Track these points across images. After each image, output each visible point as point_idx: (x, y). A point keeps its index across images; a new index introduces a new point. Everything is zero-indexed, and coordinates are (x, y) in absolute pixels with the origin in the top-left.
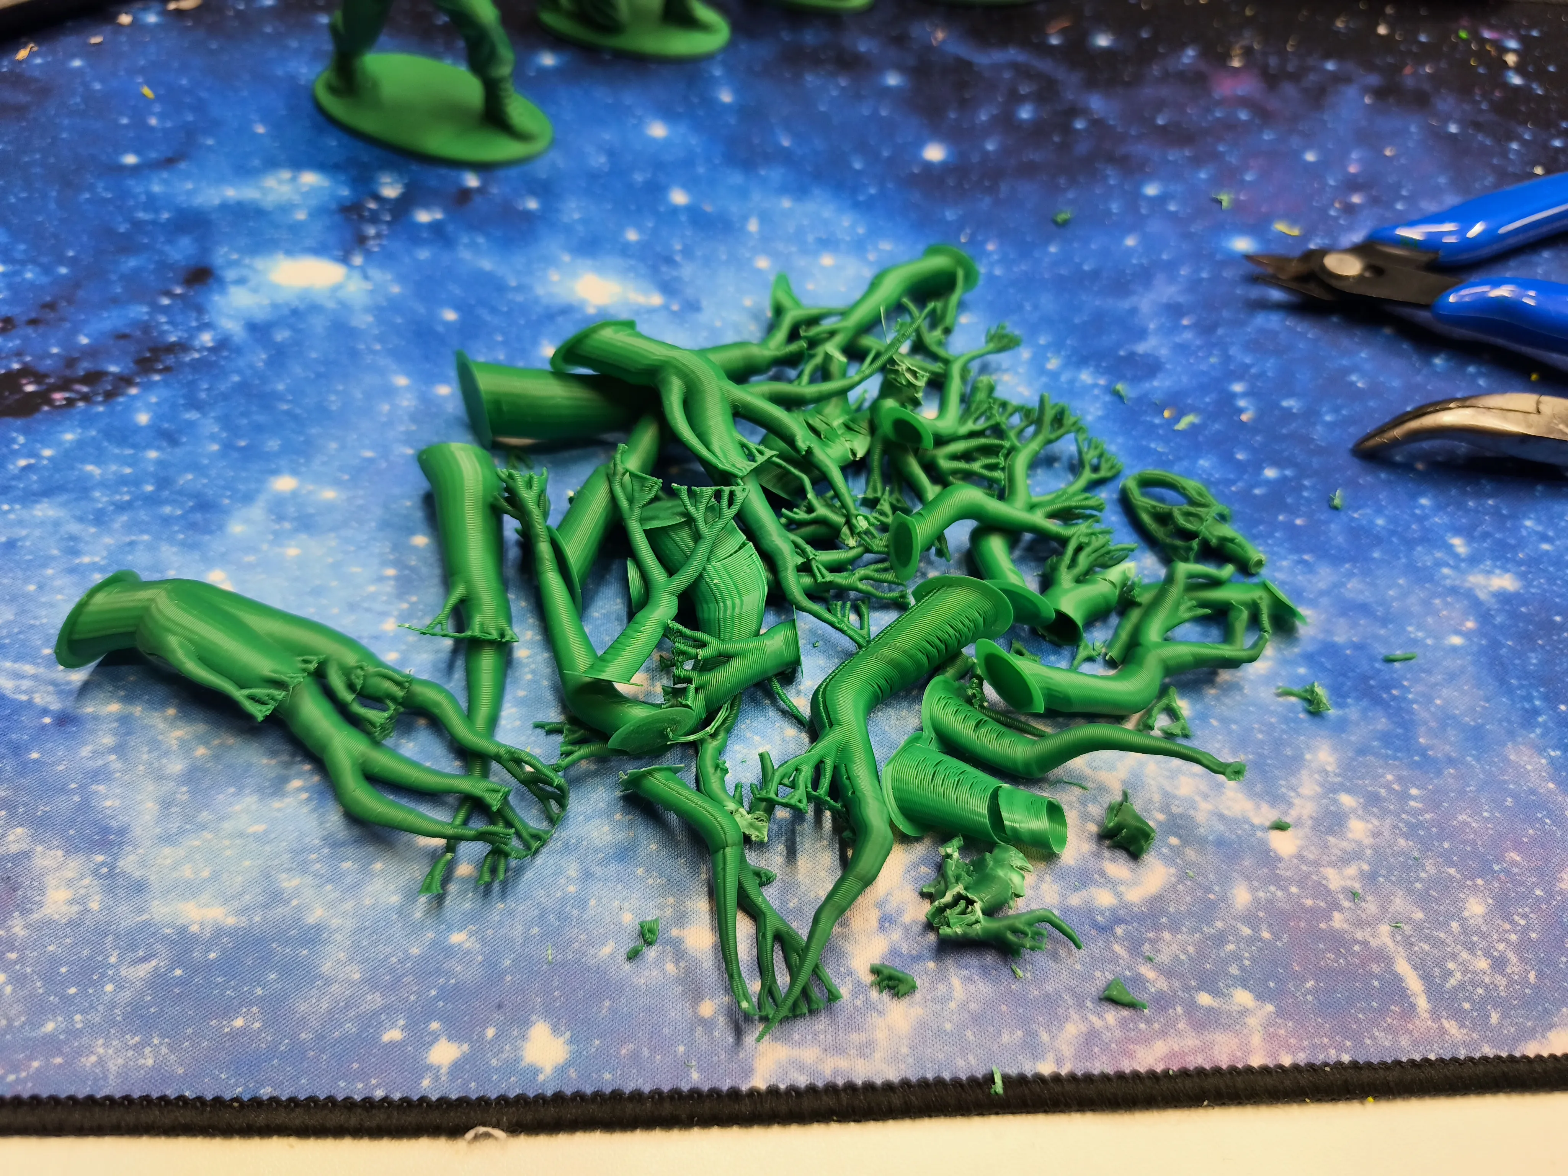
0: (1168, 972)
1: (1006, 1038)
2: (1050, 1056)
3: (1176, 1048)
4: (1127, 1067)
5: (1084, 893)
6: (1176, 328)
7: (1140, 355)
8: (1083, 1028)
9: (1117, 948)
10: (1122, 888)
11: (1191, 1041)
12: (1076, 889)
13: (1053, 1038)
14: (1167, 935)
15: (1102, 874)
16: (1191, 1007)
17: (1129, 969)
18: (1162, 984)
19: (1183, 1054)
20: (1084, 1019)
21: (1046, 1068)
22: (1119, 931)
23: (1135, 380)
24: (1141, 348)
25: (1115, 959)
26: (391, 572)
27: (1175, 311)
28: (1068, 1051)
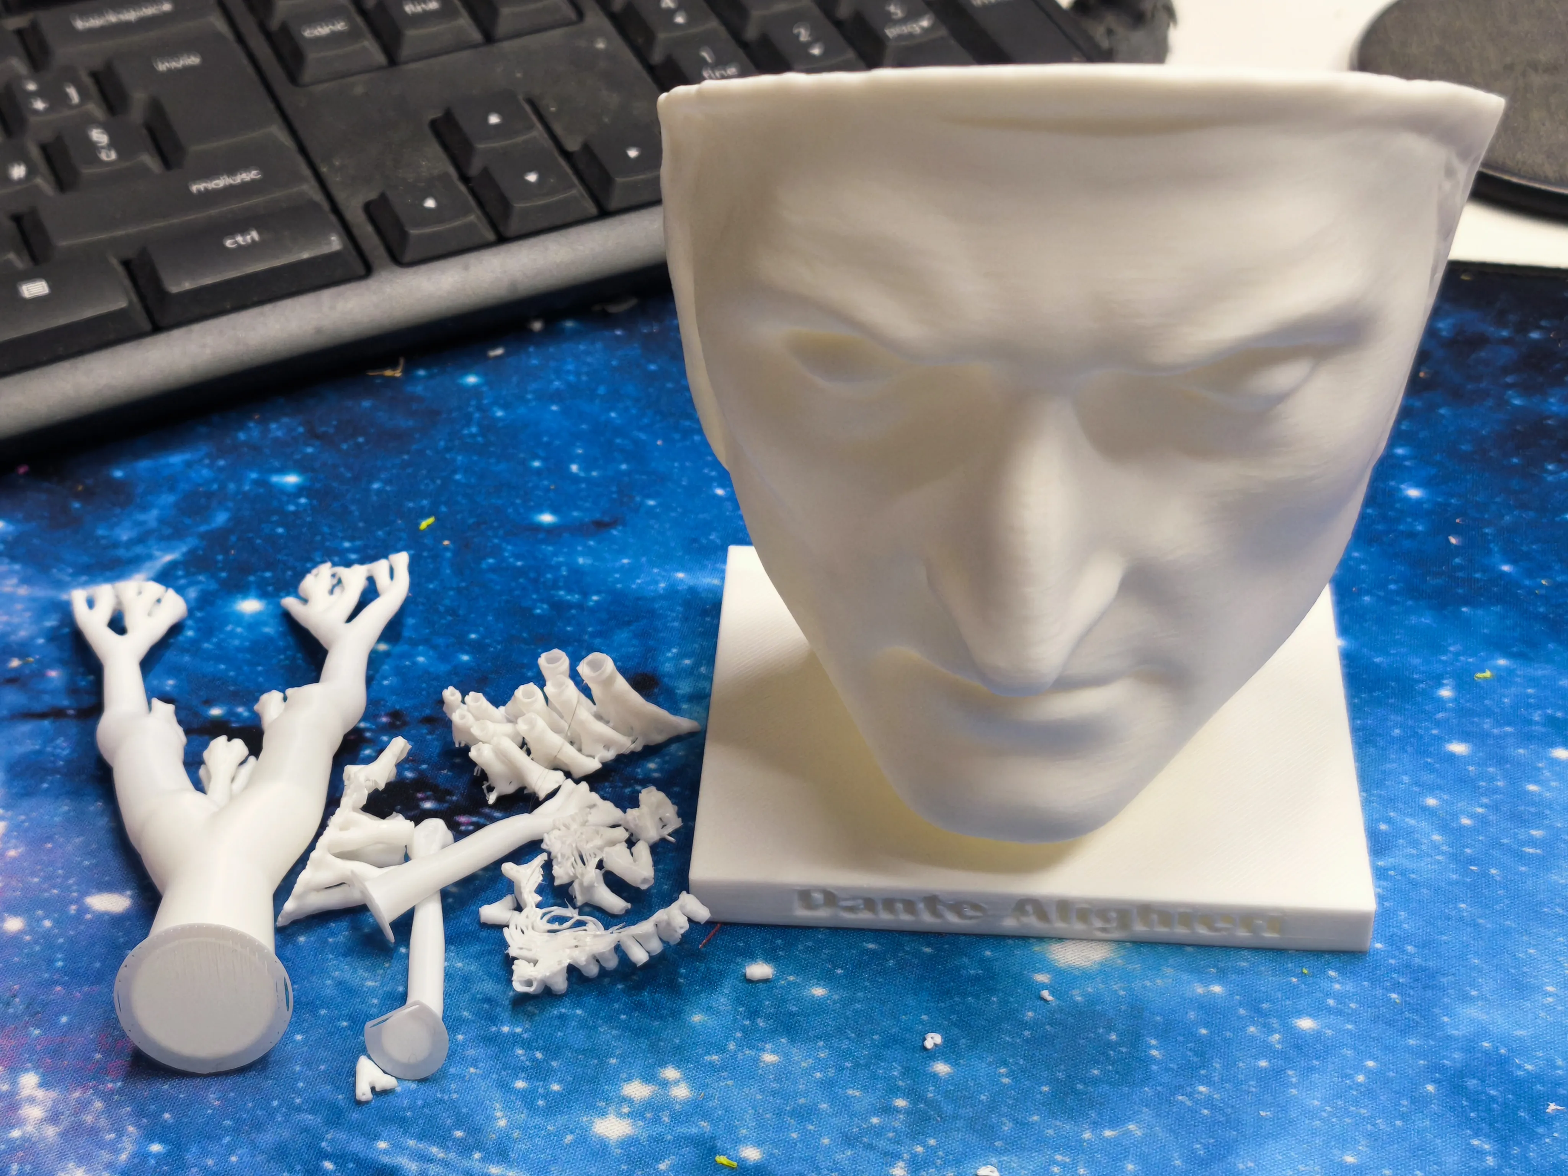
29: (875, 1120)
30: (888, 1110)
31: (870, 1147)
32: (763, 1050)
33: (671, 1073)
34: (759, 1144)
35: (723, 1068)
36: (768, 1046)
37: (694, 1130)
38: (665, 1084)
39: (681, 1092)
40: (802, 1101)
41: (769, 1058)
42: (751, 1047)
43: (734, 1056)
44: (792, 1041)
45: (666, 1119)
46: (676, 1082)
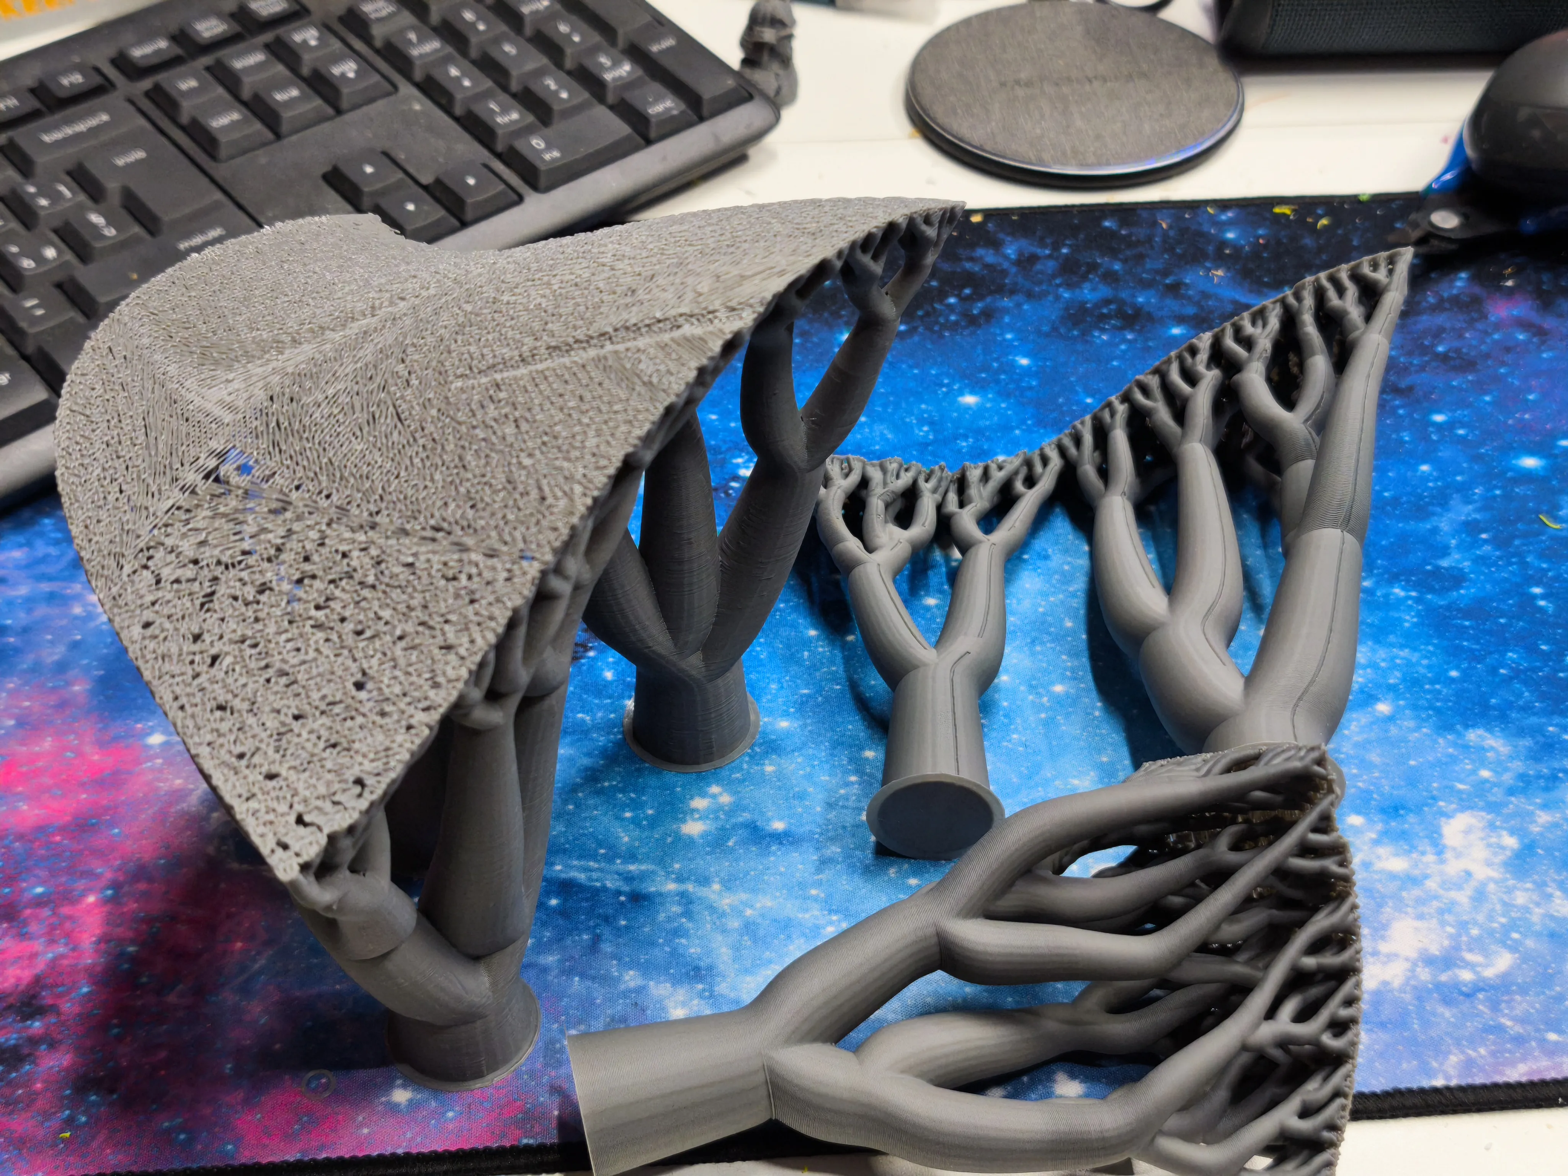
0: (1522, 1021)
1: (1405, 1066)
2: (1440, 1076)
3: (1534, 1067)
4: (1500, 1079)
5: (1450, 973)
6: (1476, 543)
7: (1446, 569)
8: (1462, 1057)
9: (1481, 1007)
10: (1479, 969)
11: (1544, 1063)
12: (1444, 971)
13: (1441, 1064)
14: (1518, 998)
15: (1463, 960)
16: (1542, 1042)
17: (1492, 1019)
18: (1519, 1029)
19: (1539, 1071)
20: (1463, 1052)
21: (1439, 1082)
22: (1481, 996)
23: (1443, 591)
24: (1445, 563)
25: (1480, 1014)
26: (853, 778)
27: (1471, 528)
28: (1452, 1072)
29: (842, 791)
30: (847, 784)
31: (843, 807)
32: (764, 764)
33: (715, 789)
34: (781, 819)
35: (744, 780)
36: (767, 762)
37: (741, 819)
38: (714, 796)
39: (726, 799)
40: (797, 789)
41: (769, 769)
42: (757, 764)
43: (748, 772)
44: (779, 755)
45: (722, 816)
46: (721, 794)
